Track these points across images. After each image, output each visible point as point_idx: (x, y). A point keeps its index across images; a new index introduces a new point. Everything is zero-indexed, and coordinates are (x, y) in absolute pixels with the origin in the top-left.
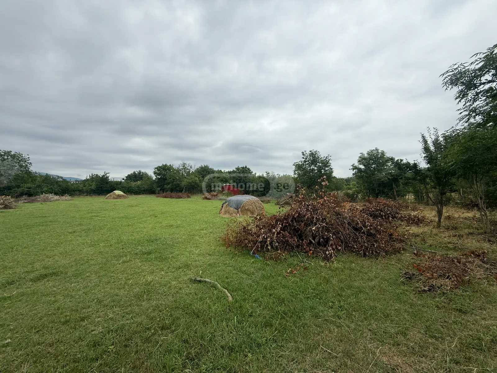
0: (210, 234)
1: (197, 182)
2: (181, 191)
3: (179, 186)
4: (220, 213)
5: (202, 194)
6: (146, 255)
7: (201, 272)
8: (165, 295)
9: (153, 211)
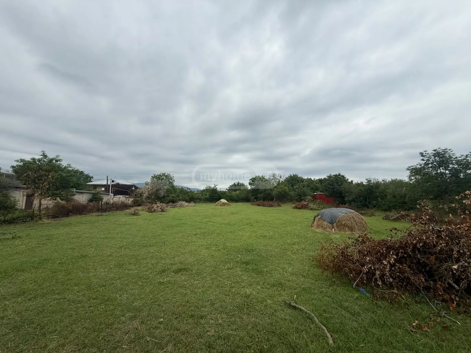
0: (302, 251)
1: (286, 191)
2: (272, 200)
3: (270, 195)
4: (312, 227)
5: (292, 203)
6: (244, 265)
7: (295, 296)
8: (262, 314)
9: (249, 219)
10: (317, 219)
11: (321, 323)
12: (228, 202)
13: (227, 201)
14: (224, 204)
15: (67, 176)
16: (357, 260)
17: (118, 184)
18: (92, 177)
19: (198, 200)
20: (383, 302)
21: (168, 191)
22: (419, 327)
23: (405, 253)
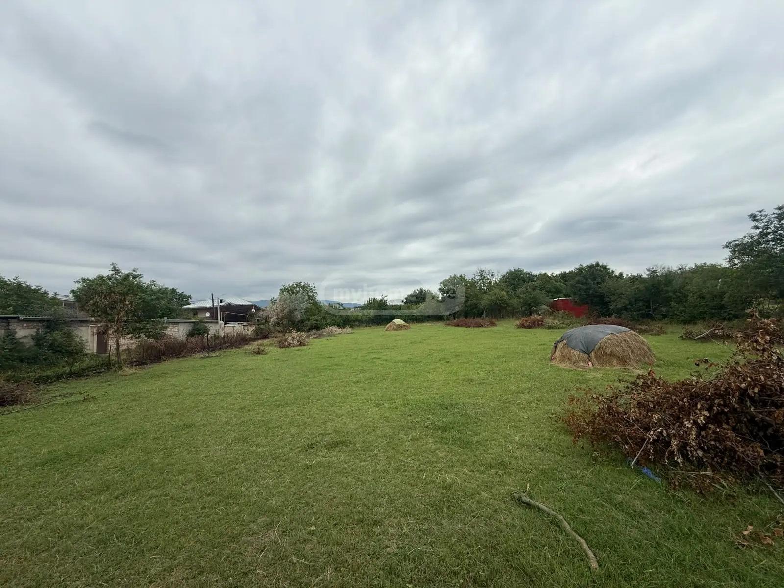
0: (537, 404)
1: (504, 298)
2: (480, 314)
3: (476, 308)
4: (552, 359)
5: (514, 318)
6: (440, 432)
7: (528, 485)
8: (474, 517)
9: (443, 350)
10: (560, 346)
11: (575, 531)
12: (406, 324)
13: (405, 321)
14: (400, 327)
15: (152, 300)
16: (637, 420)
17: (229, 305)
18: (190, 297)
19: (357, 323)
20: (686, 493)
21: (307, 310)
22: (755, 537)
23: (725, 405)
